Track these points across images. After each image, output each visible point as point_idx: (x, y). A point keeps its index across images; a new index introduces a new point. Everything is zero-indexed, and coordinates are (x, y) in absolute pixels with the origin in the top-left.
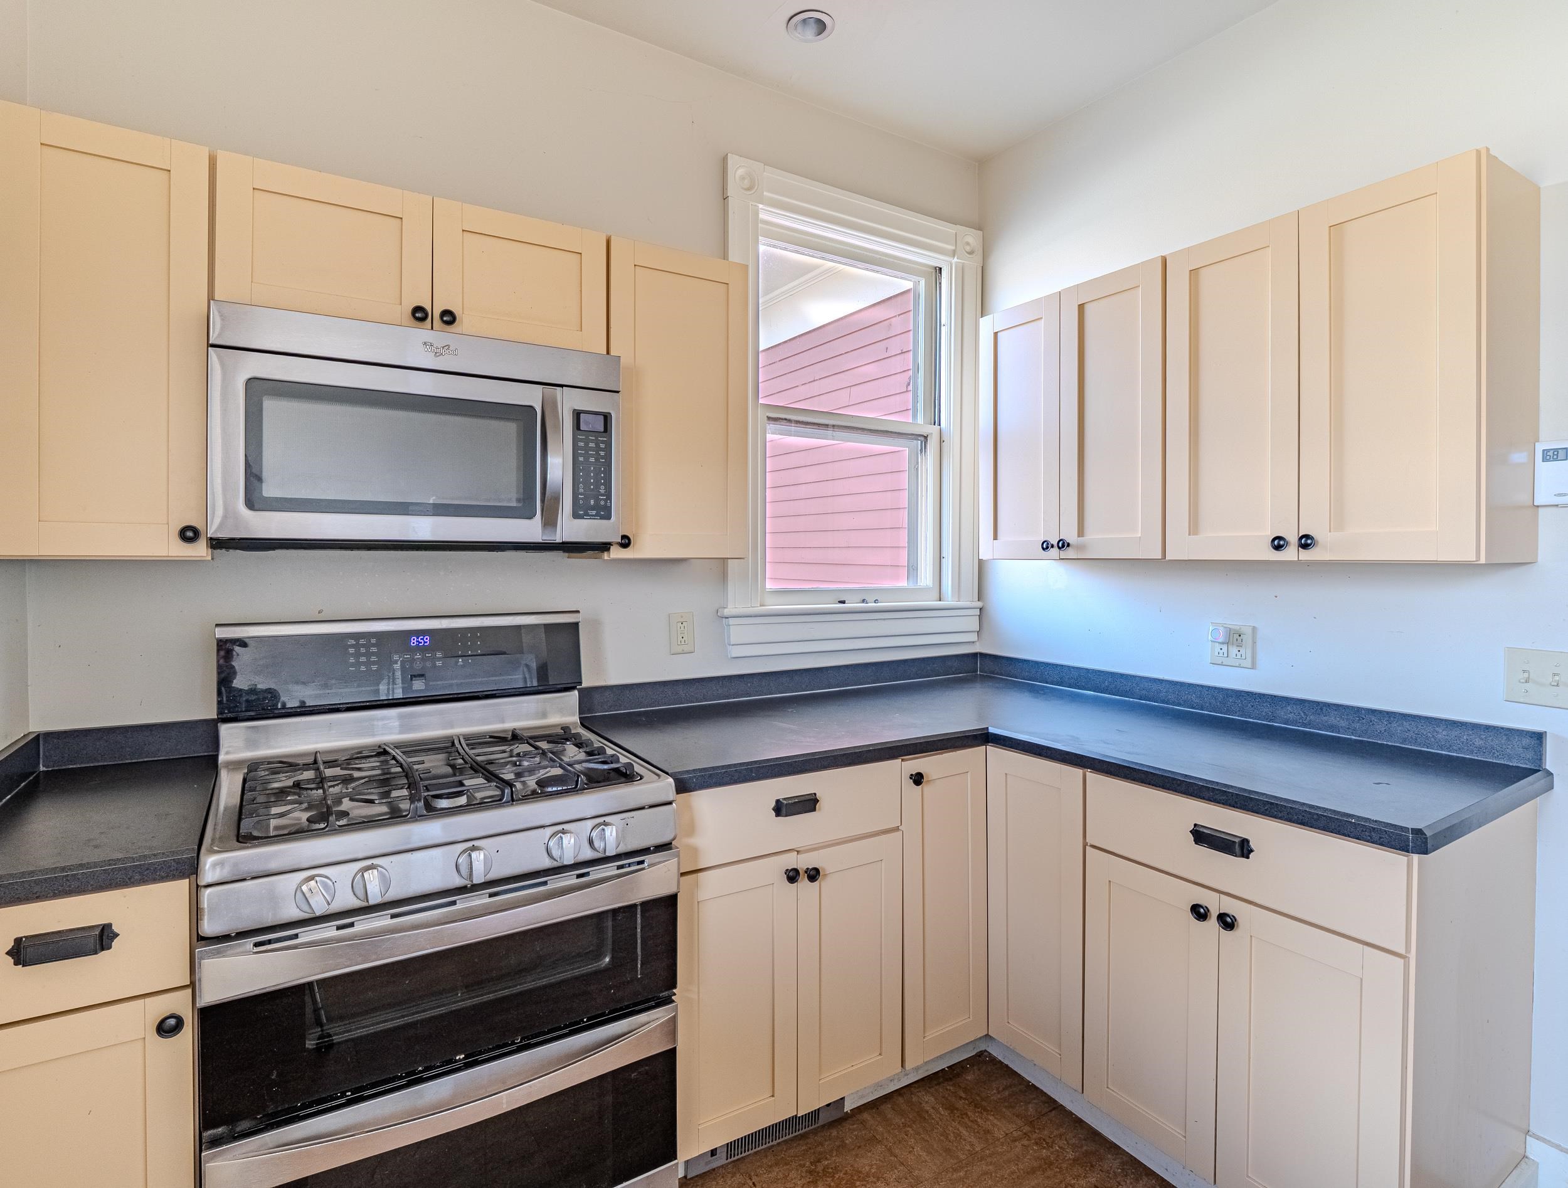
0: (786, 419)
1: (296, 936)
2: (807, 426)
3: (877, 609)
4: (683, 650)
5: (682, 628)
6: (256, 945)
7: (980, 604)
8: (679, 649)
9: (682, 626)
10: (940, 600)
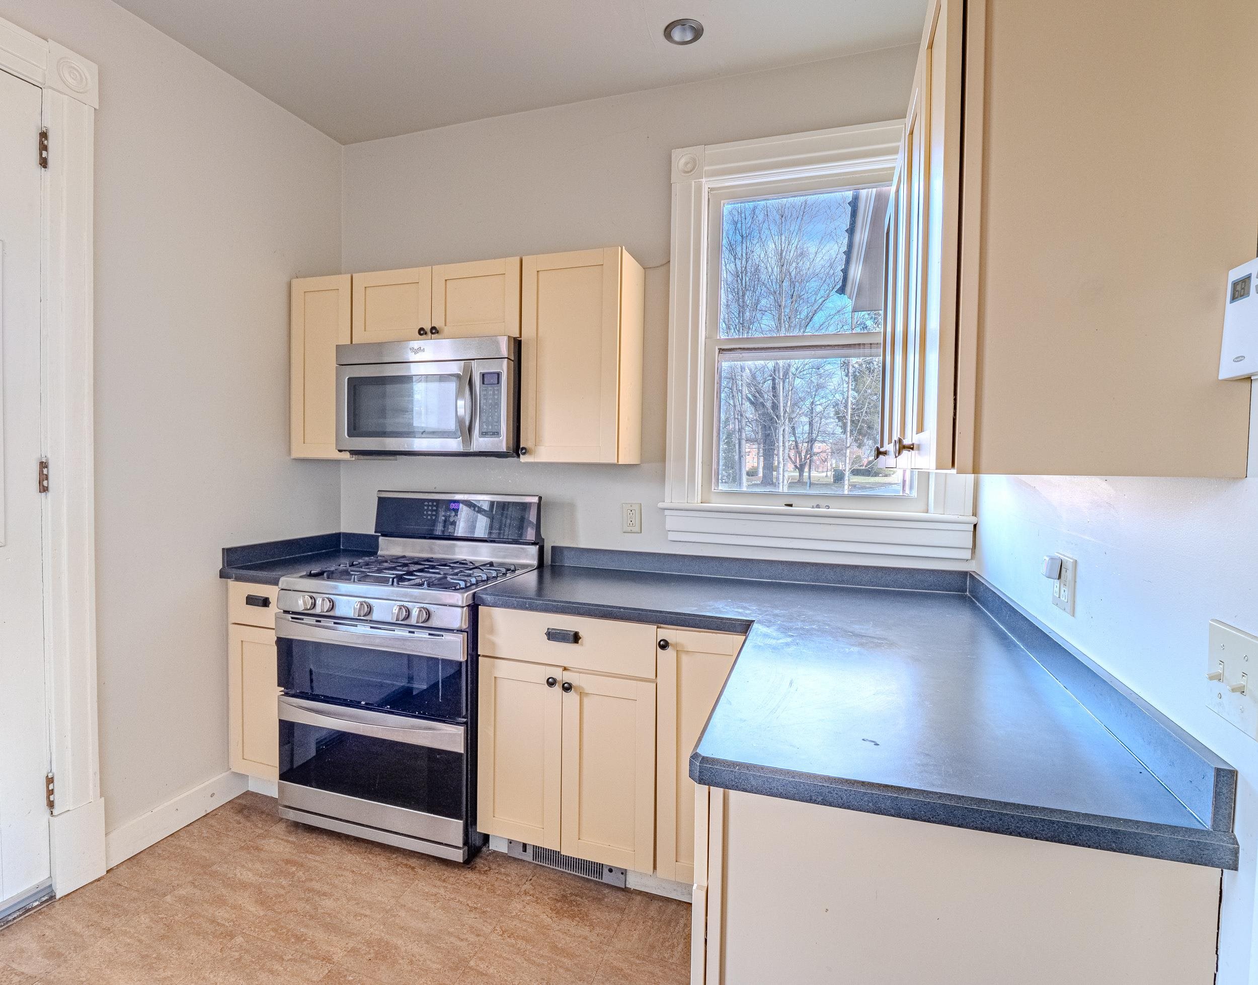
0: (740, 349)
1: (302, 619)
2: (762, 351)
3: (829, 515)
4: (631, 531)
5: (631, 515)
6: (292, 618)
7: (974, 520)
8: (629, 529)
9: (631, 513)
10: (927, 512)
